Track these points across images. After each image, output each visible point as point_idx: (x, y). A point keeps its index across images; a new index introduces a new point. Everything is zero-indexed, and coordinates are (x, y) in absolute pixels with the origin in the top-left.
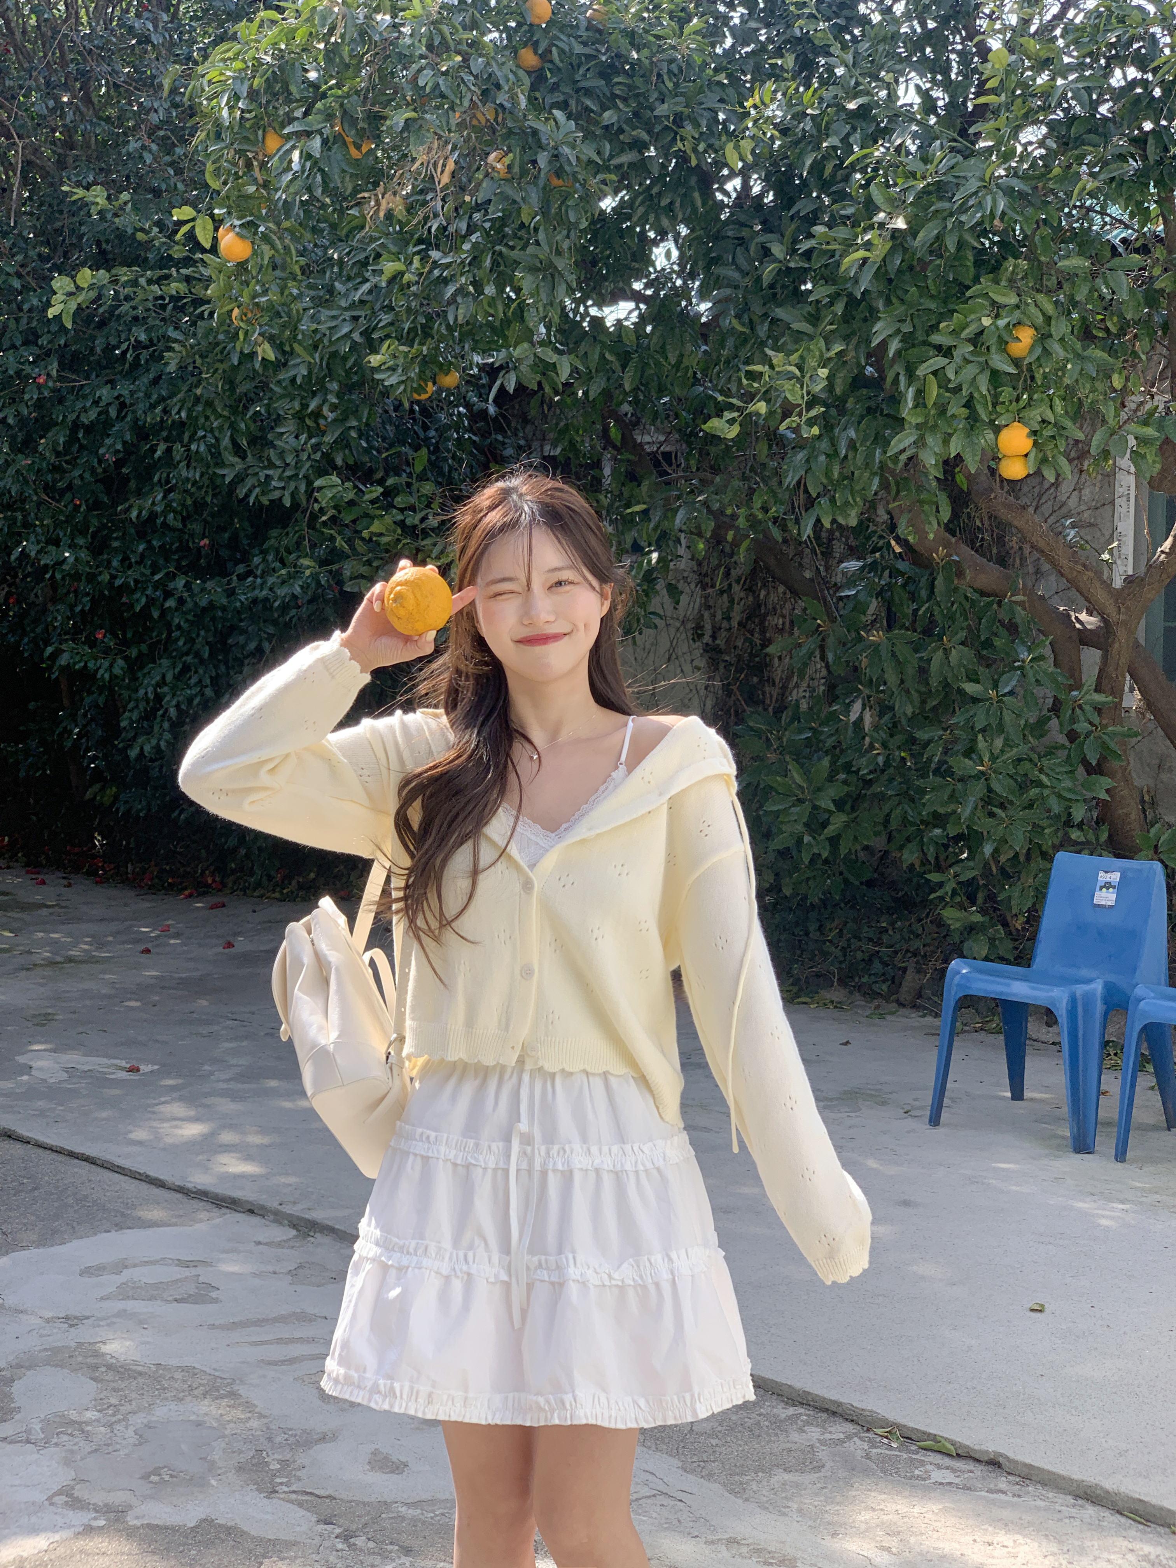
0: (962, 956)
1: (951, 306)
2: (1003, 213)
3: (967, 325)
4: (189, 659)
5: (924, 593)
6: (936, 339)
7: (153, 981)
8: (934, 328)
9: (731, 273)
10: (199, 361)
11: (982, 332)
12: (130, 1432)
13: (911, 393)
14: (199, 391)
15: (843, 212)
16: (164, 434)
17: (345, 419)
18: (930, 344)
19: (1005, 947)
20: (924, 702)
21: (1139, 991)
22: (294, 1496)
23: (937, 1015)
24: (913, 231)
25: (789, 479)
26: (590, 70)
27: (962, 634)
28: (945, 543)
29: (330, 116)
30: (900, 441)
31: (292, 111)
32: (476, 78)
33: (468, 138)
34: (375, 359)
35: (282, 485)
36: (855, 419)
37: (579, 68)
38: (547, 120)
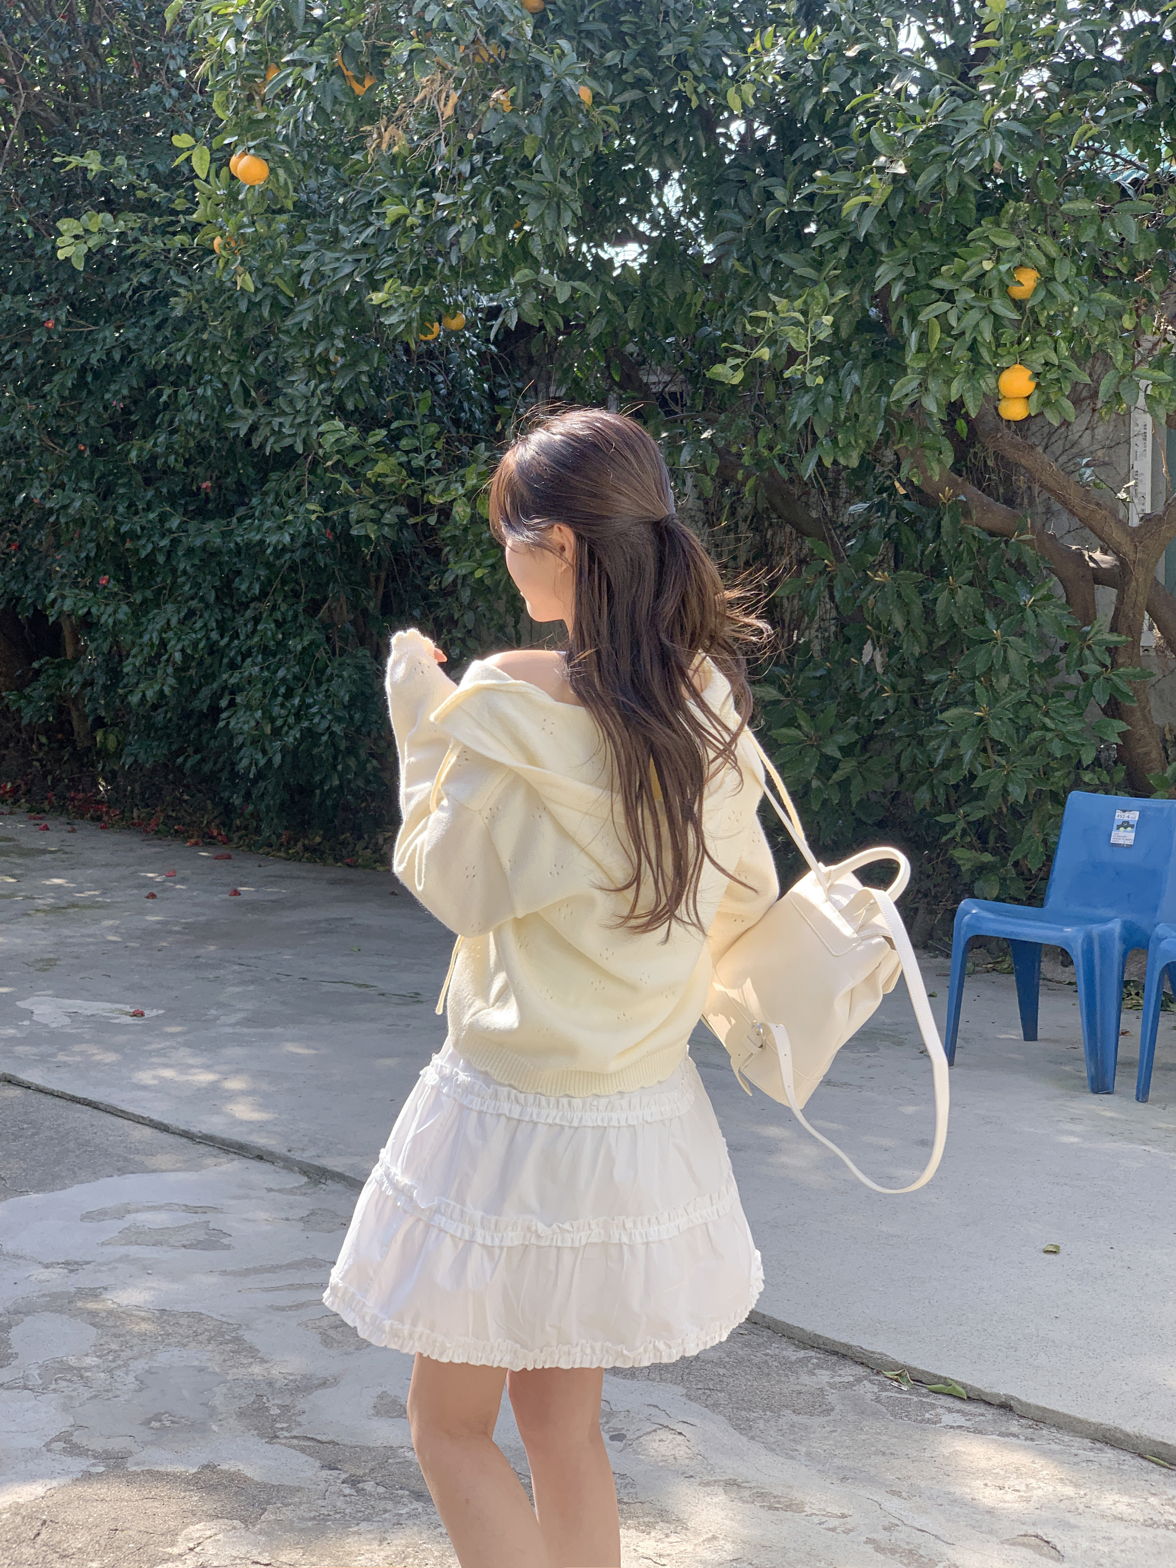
0: (973, 896)
1: (953, 249)
2: (1003, 156)
3: (968, 269)
4: (194, 604)
5: (930, 534)
6: (938, 282)
7: (158, 926)
8: (936, 272)
9: (734, 216)
10: (205, 306)
11: (983, 276)
12: (131, 1378)
13: (914, 338)
14: (205, 336)
15: (845, 157)
17: (355, 364)
18: (932, 288)
19: (1017, 888)
20: (931, 643)
21: (1161, 929)
22: (295, 1442)
23: (948, 956)
24: (913, 174)
25: (794, 419)
26: (593, 11)
27: (970, 574)
28: (952, 483)
29: (330, 49)
30: (903, 386)
31: (294, 46)
32: (480, 12)
33: (471, 73)
34: (377, 297)
35: (293, 431)
36: (859, 363)
37: (582, 10)
38: (550, 54)
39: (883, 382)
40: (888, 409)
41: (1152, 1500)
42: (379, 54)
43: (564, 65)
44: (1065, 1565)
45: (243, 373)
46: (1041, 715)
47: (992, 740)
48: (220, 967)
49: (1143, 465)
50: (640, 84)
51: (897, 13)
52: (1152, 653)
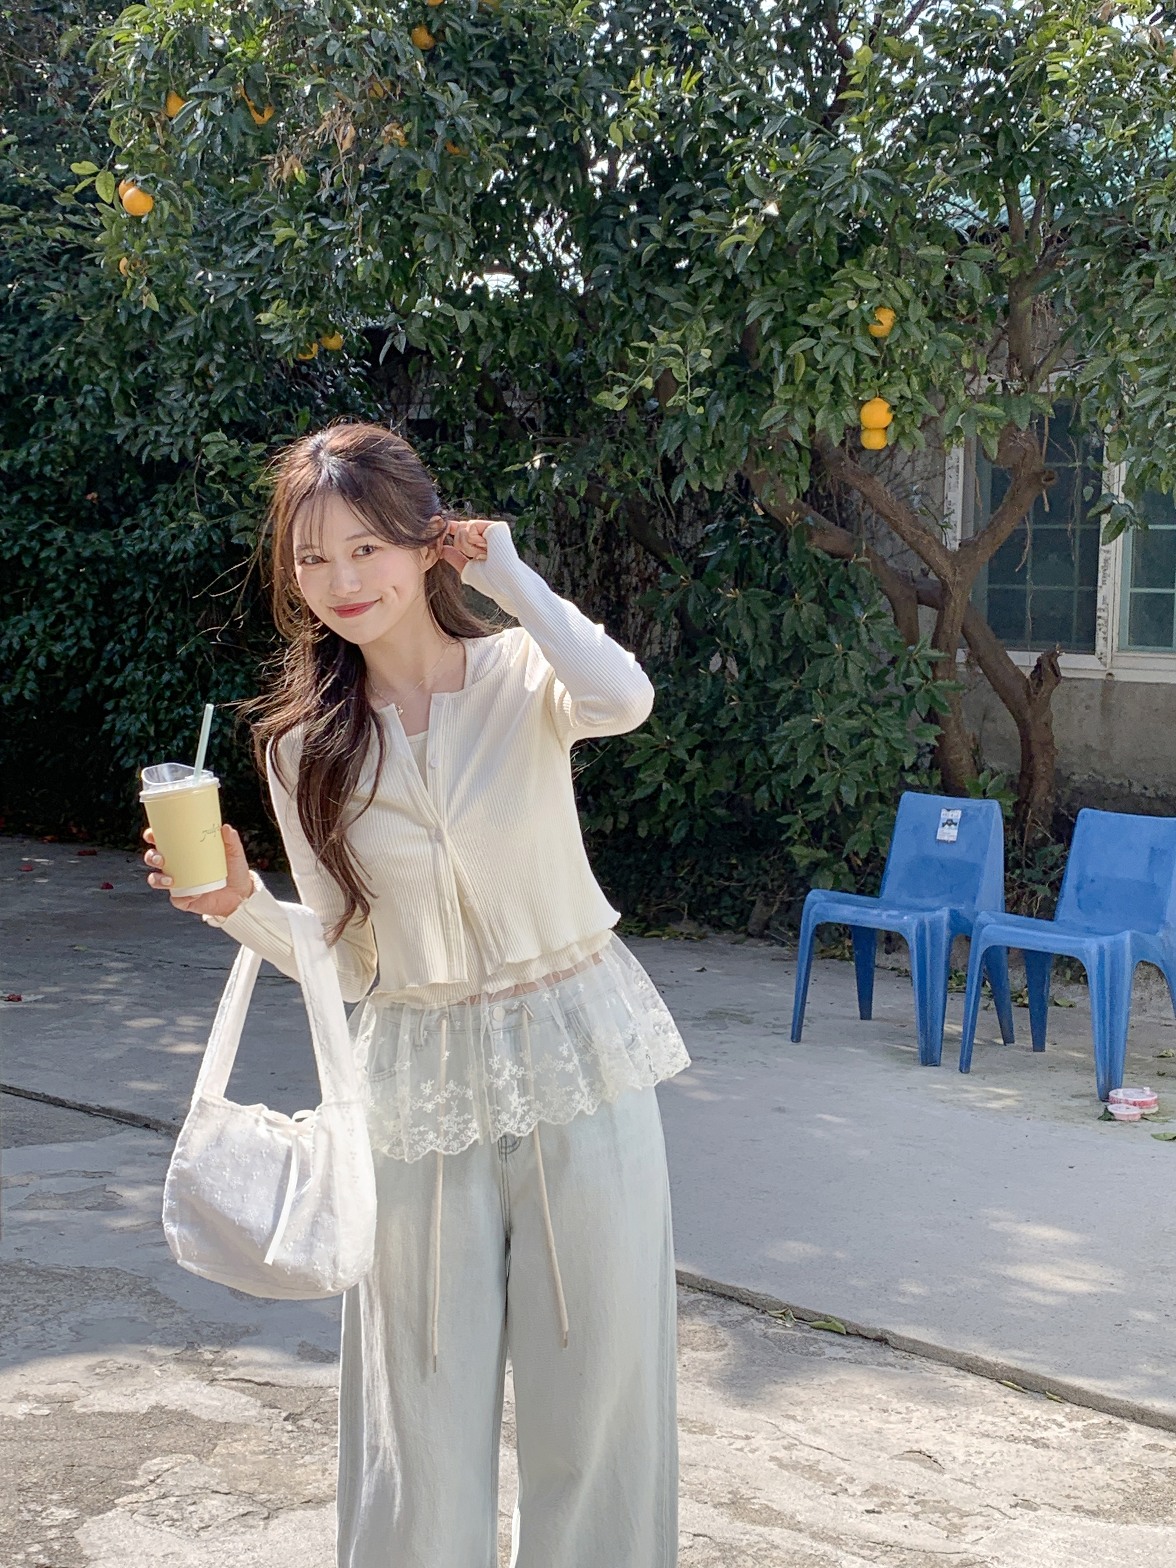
1: (817, 288)
2: (867, 202)
3: (833, 307)
5: (777, 554)
6: (804, 320)
8: (803, 310)
9: (609, 249)
11: (847, 314)
13: (781, 370)
15: (718, 198)
17: (232, 379)
18: (795, 323)
19: (848, 881)
20: (776, 655)
21: (983, 917)
22: (233, 1383)
24: (784, 217)
25: (665, 447)
26: (482, 50)
27: (813, 593)
28: (797, 508)
29: (233, 81)
30: (772, 415)
31: (197, 76)
32: (377, 49)
33: (367, 108)
34: (265, 318)
35: (170, 440)
36: (724, 394)
37: (471, 48)
38: (443, 92)
39: (747, 412)
40: (750, 436)
41: (1012, 1419)
42: (278, 86)
43: (457, 103)
44: (947, 1476)
45: (123, 380)
46: (870, 724)
47: (829, 746)
48: (100, 956)
49: (955, 496)
50: (526, 122)
51: (770, 62)
52: (962, 669)
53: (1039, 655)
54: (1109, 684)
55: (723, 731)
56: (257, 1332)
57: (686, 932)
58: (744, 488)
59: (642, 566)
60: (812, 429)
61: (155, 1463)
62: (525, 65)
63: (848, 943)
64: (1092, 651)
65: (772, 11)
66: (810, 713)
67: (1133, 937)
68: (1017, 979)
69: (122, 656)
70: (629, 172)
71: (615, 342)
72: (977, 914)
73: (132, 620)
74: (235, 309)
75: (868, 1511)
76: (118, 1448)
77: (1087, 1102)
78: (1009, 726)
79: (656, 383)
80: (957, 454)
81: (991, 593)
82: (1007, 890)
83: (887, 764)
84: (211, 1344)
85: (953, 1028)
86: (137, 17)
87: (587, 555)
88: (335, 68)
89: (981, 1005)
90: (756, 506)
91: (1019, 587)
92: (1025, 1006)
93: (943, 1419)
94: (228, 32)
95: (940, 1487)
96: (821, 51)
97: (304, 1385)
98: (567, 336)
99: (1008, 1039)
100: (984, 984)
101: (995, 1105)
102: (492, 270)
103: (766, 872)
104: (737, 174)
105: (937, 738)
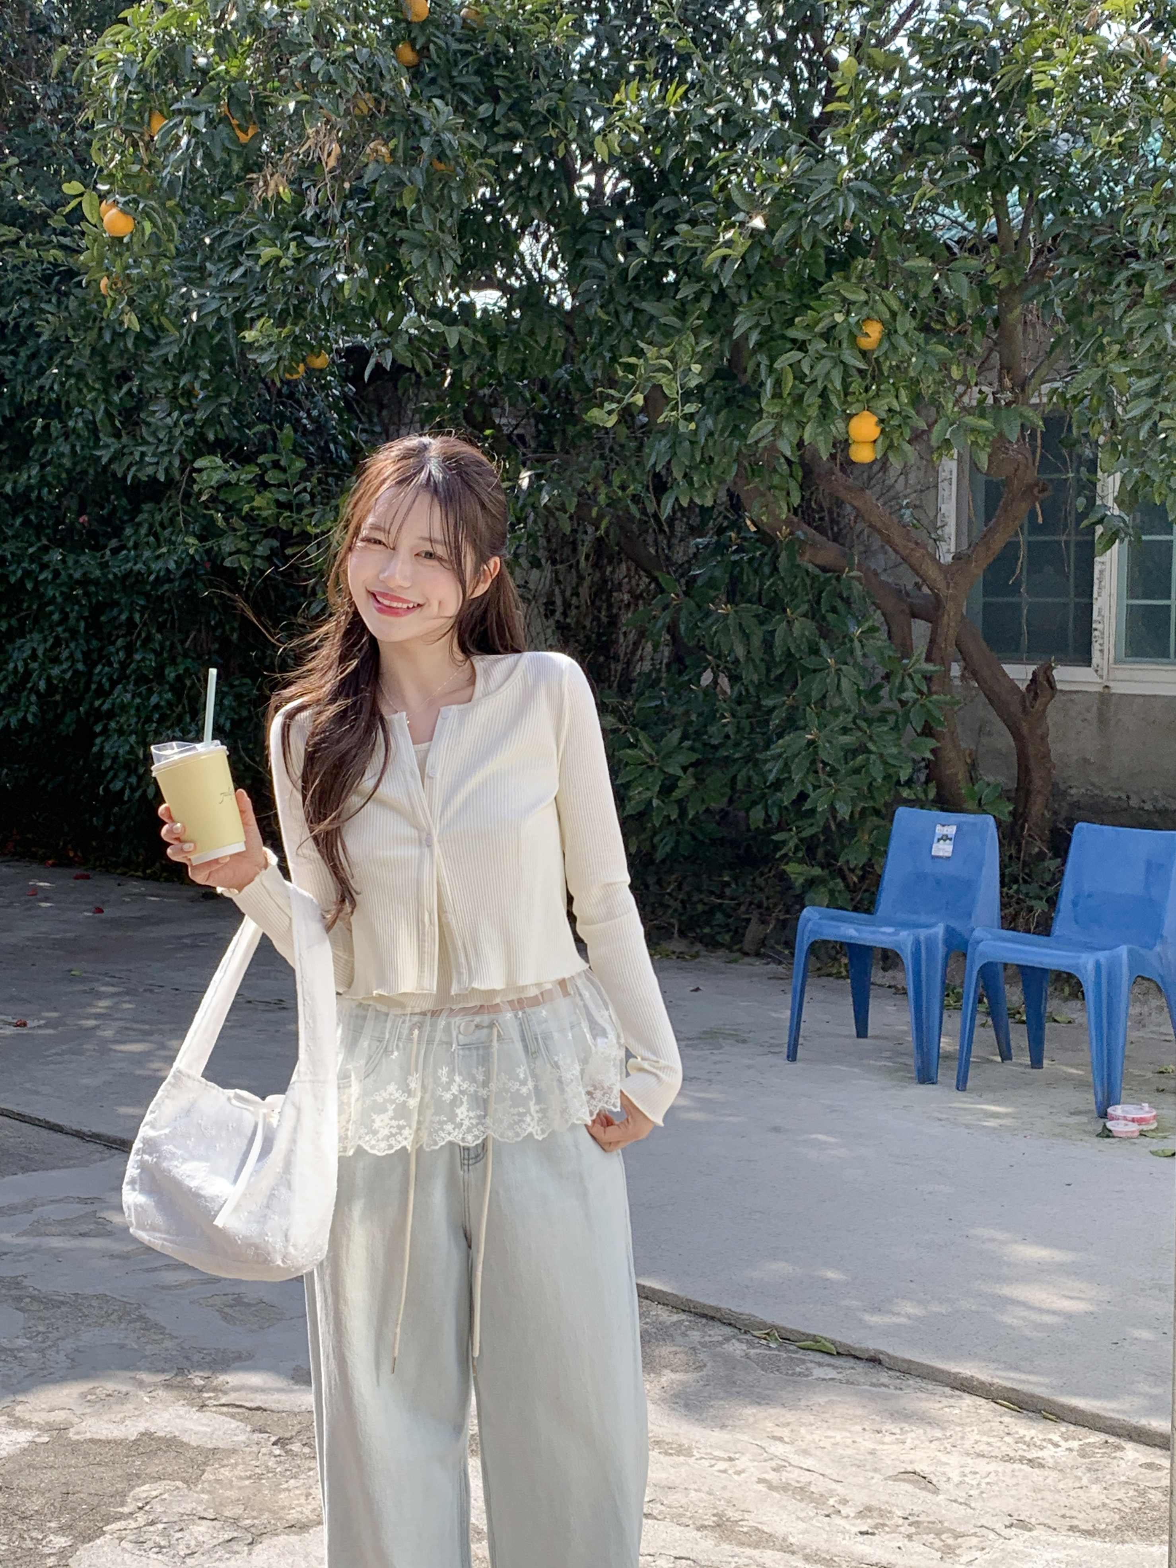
0: (813, 904)
1: (805, 301)
2: (854, 215)
3: (820, 320)
5: (767, 571)
6: (792, 333)
8: (790, 323)
9: (596, 264)
11: (834, 327)
12: (62, 1357)
13: (769, 384)
15: (704, 212)
16: (41, 410)
17: (218, 396)
18: (783, 337)
19: (845, 897)
20: (768, 671)
21: (978, 933)
22: (224, 1409)
23: (791, 962)
24: (771, 231)
25: (654, 461)
26: (467, 66)
27: (805, 607)
28: (788, 523)
29: (217, 99)
30: (759, 429)
31: (180, 94)
32: (361, 67)
33: (351, 124)
34: (250, 335)
35: (155, 460)
36: (713, 408)
37: (456, 64)
38: (429, 108)
39: (736, 427)
40: (739, 452)
41: (1007, 1439)
42: (262, 104)
43: (442, 120)
44: (941, 1497)
45: (107, 401)
46: (865, 739)
47: (823, 762)
48: (92, 980)
49: (948, 508)
50: (513, 137)
51: (756, 74)
52: (957, 682)
53: (1034, 667)
54: (1105, 697)
55: (715, 748)
56: (250, 1356)
57: (678, 950)
58: (736, 503)
59: (634, 582)
60: (800, 444)
61: (144, 1490)
62: (510, 81)
63: (845, 960)
64: (1088, 662)
65: (758, 22)
66: (804, 728)
67: (1130, 951)
68: (1014, 995)
69: (110, 679)
70: (615, 185)
71: (604, 358)
72: (973, 930)
73: (120, 642)
74: (218, 328)
75: (861, 1533)
76: (108, 1475)
77: (1084, 1119)
78: (1005, 741)
79: (645, 398)
80: (949, 467)
81: (986, 606)
82: (1004, 906)
83: (884, 778)
84: (202, 1369)
85: (949, 1044)
86: (120, 38)
87: (578, 571)
88: (319, 84)
89: (978, 1022)
90: (748, 522)
91: (1014, 600)
92: (1023, 1022)
93: (938, 1439)
94: (211, 51)
95: (934, 1508)
96: (809, 63)
97: (297, 1410)
98: (555, 352)
99: (1006, 1056)
100: (981, 1001)
101: (992, 1123)
102: (479, 287)
103: (761, 890)
104: (723, 188)
105: (933, 751)
